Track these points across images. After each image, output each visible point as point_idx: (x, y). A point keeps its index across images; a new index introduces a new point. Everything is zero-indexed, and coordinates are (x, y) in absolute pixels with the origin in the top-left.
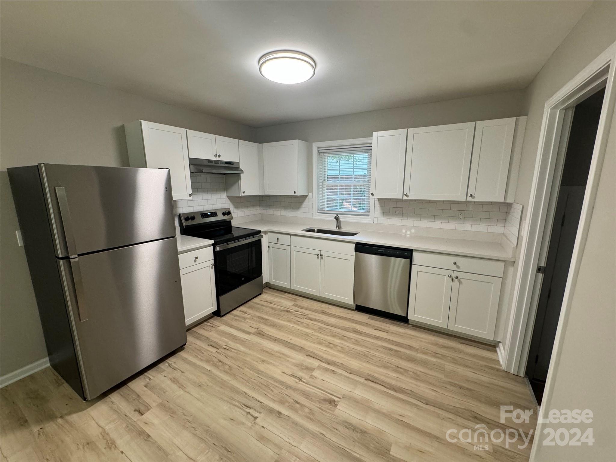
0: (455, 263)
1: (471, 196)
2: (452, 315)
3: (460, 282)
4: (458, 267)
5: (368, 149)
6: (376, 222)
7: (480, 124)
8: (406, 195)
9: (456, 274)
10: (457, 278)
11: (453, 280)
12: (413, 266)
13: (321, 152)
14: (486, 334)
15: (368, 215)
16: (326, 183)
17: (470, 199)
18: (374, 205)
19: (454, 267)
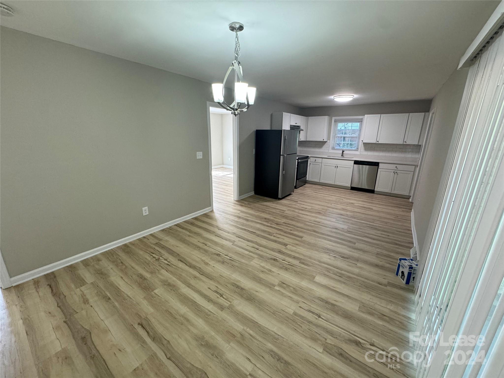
0: (396, 167)
1: (405, 142)
2: (393, 188)
3: (397, 174)
4: (397, 168)
5: (361, 121)
6: (361, 154)
7: (411, 114)
8: (378, 141)
9: (396, 171)
10: (396, 172)
11: (395, 174)
12: (379, 169)
13: (335, 121)
14: (406, 193)
15: (358, 151)
16: (336, 136)
17: (404, 143)
18: (361, 146)
19: (396, 169)
